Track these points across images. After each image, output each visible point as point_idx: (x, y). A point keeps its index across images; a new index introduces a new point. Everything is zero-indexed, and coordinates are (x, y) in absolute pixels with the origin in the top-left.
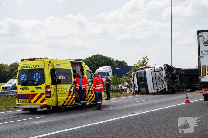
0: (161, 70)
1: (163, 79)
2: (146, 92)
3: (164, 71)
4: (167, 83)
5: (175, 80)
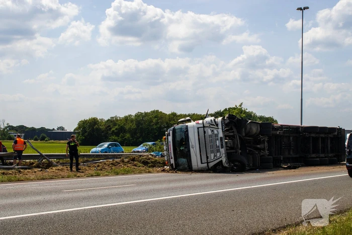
0: (214, 125)
1: (218, 143)
2: (189, 166)
3: (220, 126)
4: (227, 150)
5: (258, 146)
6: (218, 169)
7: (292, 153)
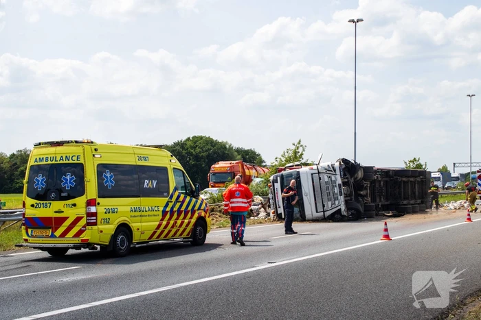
0: (331, 171)
1: (336, 190)
2: (301, 216)
3: (338, 172)
4: (345, 197)
5: (362, 193)
6: (336, 217)
7: (382, 199)
